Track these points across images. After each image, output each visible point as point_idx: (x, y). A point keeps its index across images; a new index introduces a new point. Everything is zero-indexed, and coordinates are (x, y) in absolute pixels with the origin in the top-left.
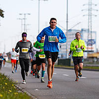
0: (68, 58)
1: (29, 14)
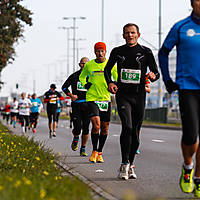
0: (161, 106)
1: (83, 18)
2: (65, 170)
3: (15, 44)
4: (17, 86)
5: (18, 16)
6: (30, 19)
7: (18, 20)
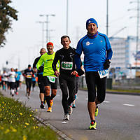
2: (40, 122)
4: (7, 63)
6: (16, 16)
7: (8, 16)
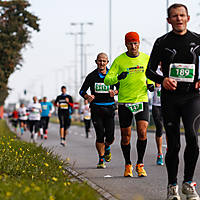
2: (73, 176)
3: (22, 50)
4: (25, 92)
5: (26, 22)
6: (38, 25)
7: (25, 26)
